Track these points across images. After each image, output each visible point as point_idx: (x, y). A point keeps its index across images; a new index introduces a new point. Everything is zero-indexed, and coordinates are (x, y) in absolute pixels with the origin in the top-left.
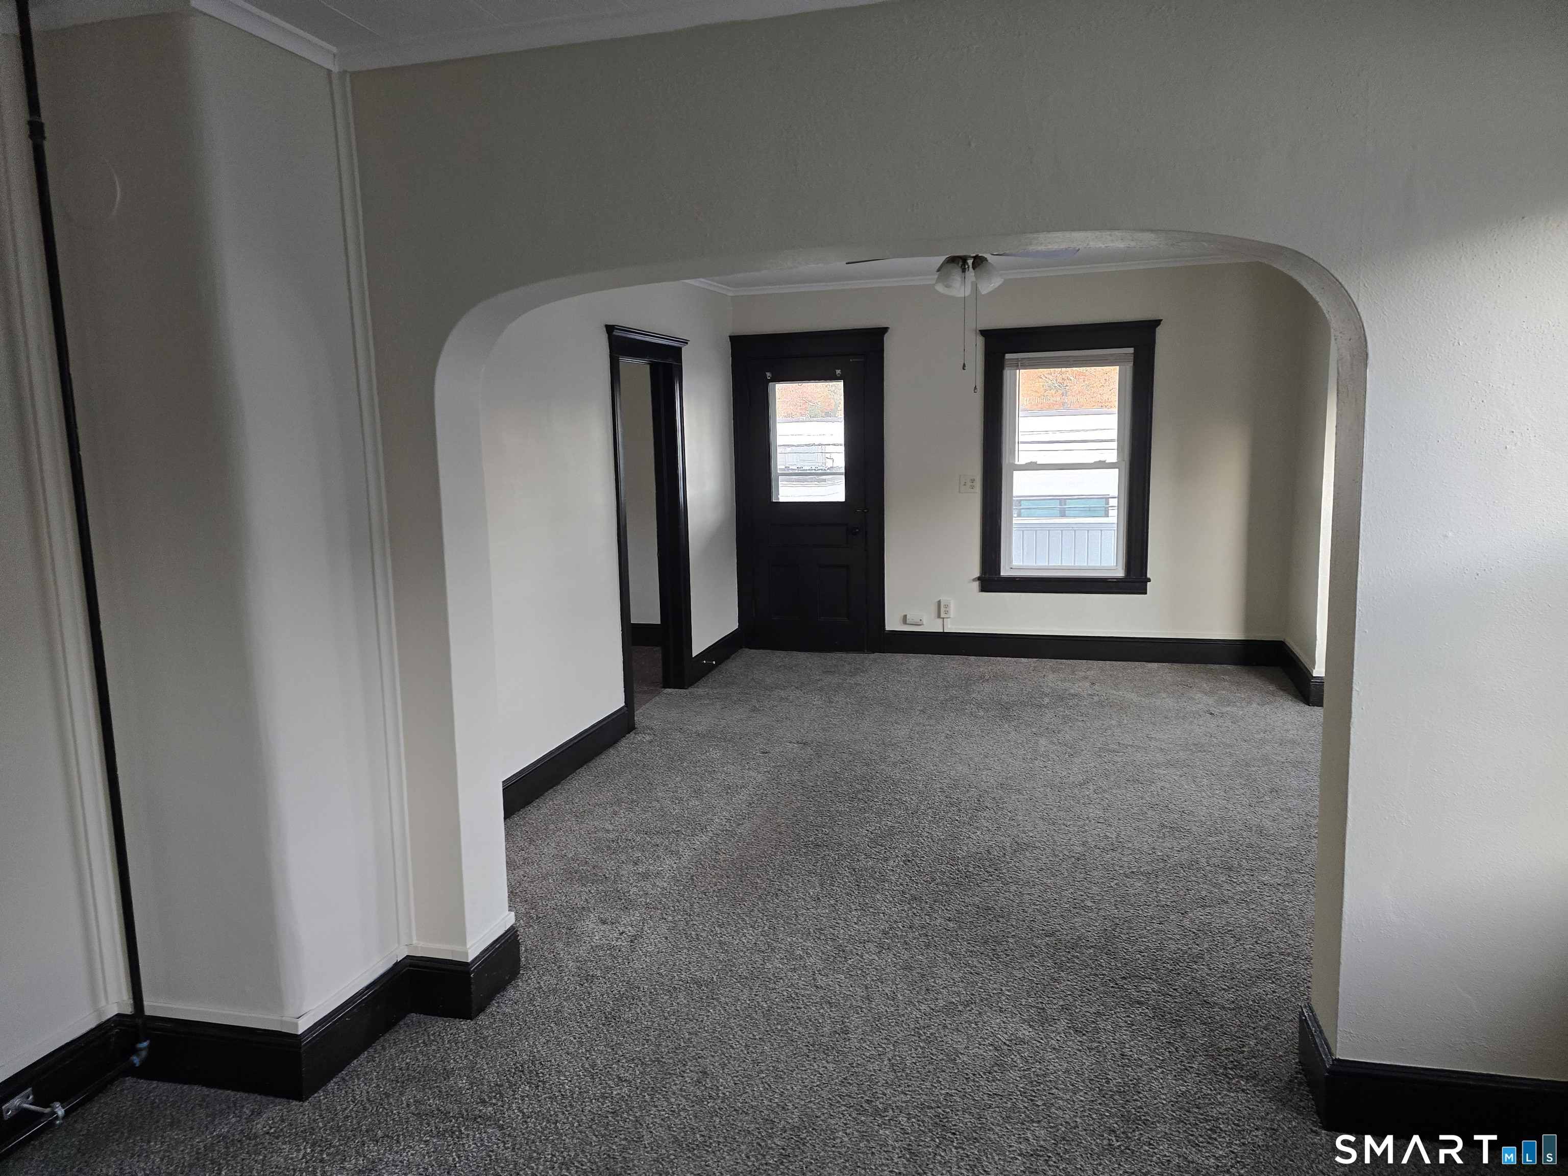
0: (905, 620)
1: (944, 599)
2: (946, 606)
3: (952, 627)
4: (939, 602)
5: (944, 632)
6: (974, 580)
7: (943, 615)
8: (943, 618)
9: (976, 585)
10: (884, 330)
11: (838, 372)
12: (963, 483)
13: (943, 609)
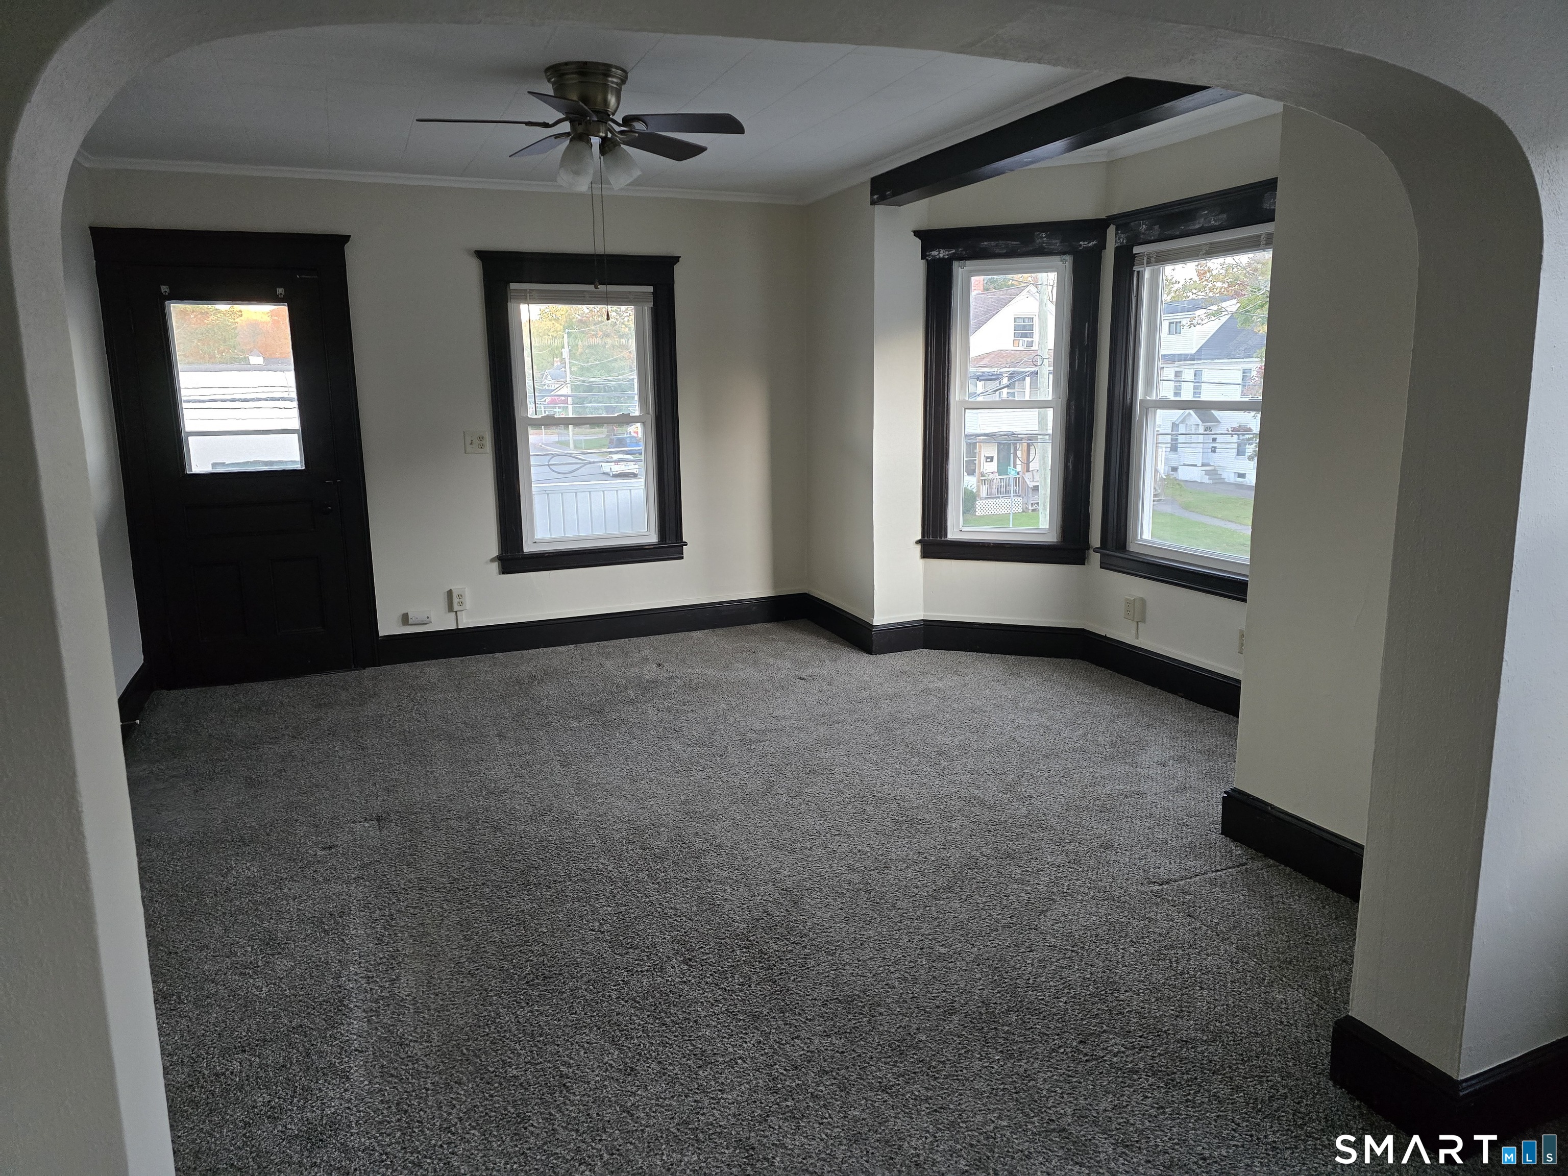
0: (405, 619)
1: (456, 588)
2: (460, 596)
3: (468, 621)
4: (450, 593)
5: (458, 629)
6: (492, 560)
7: (456, 608)
8: (456, 612)
9: (495, 566)
10: (346, 238)
11: (280, 291)
12: (468, 442)
13: (456, 600)
